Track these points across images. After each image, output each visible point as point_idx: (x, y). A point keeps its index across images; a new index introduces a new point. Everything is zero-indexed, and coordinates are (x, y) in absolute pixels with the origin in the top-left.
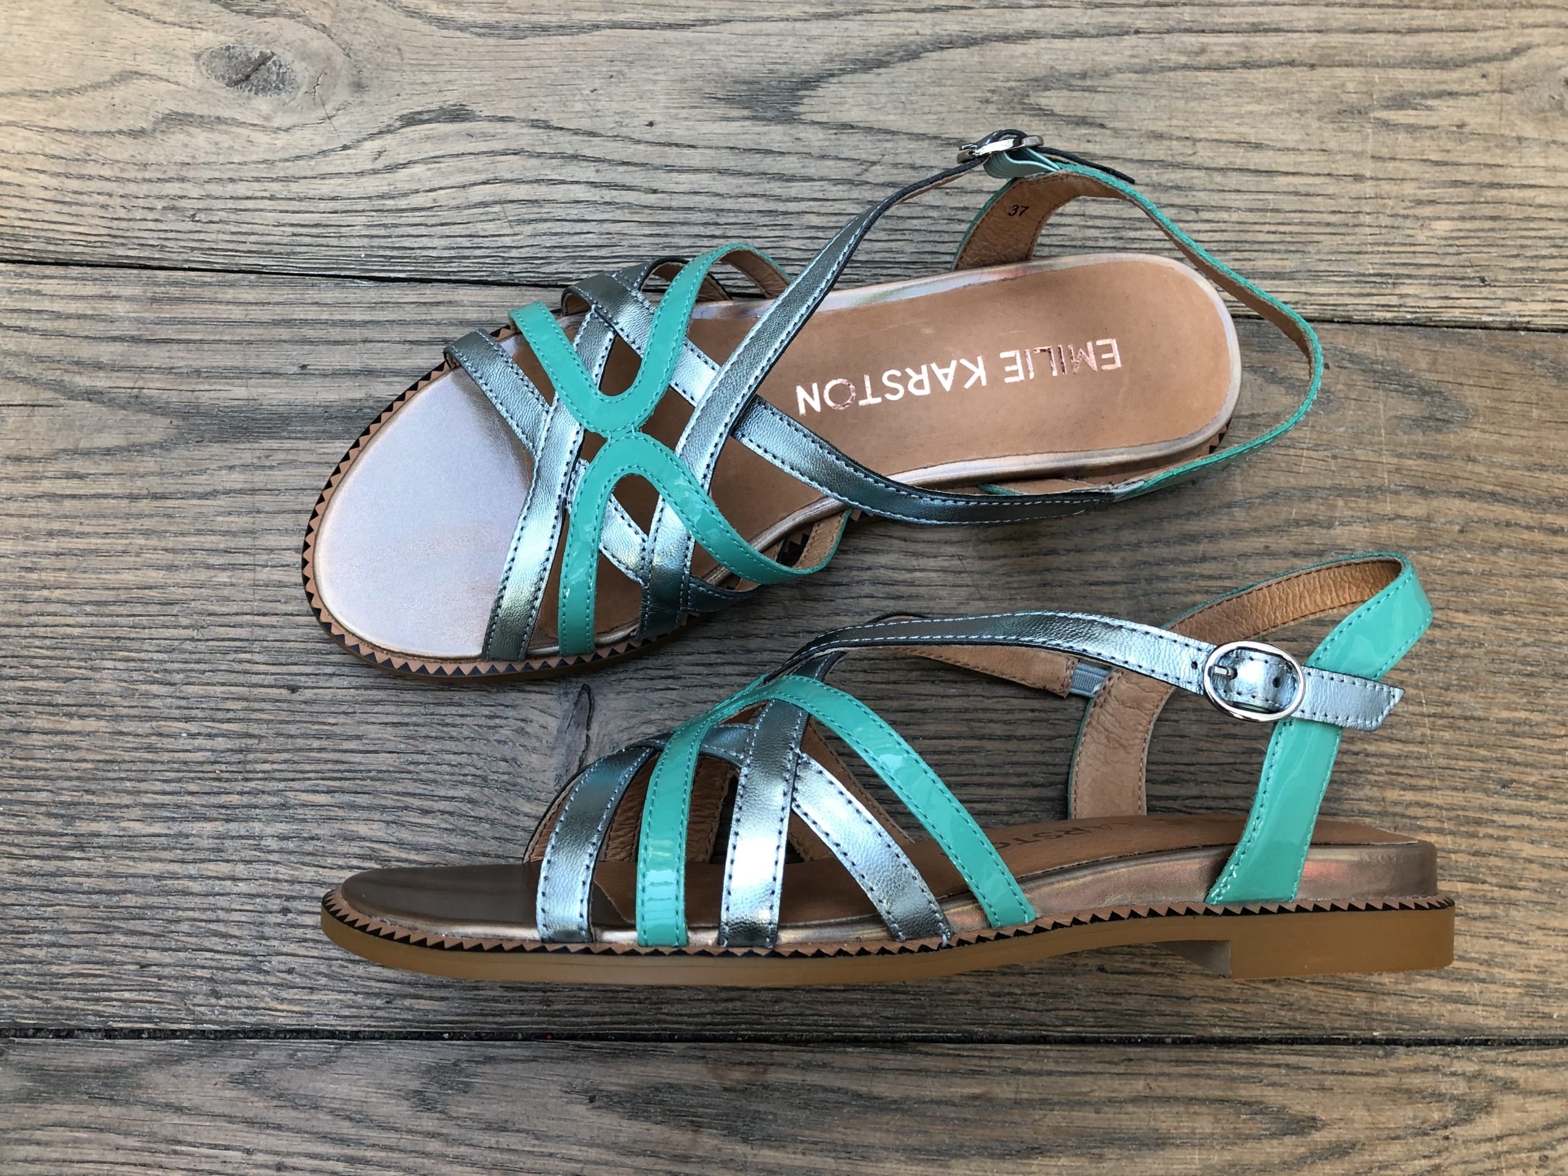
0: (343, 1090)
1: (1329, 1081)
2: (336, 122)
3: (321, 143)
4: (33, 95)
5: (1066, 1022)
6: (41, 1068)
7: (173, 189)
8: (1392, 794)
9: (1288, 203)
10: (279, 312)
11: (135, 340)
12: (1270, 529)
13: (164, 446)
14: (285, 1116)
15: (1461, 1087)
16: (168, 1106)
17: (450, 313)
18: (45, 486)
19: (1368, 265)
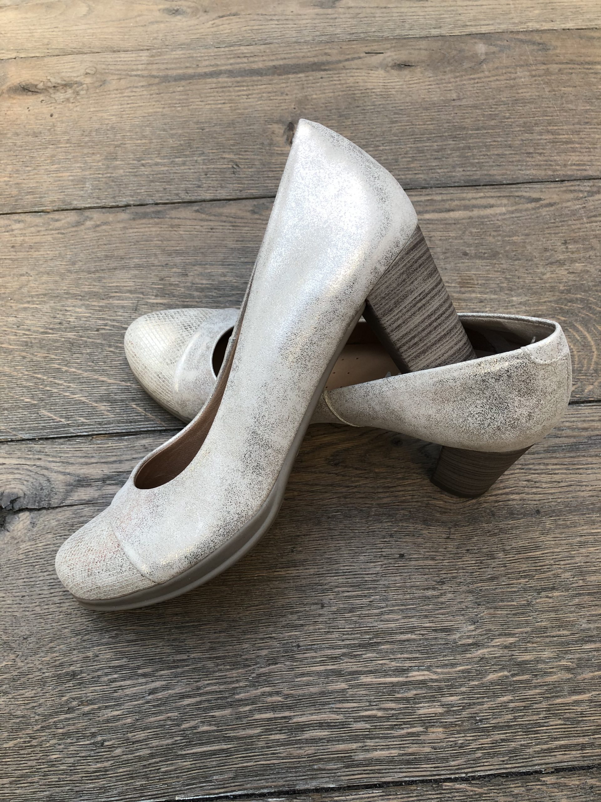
0: (229, 211)
1: (544, 190)
2: (201, 18)
3: (196, 22)
4: (113, 21)
5: (455, 182)
6: (136, 213)
7: (155, 35)
8: (550, 128)
9: (488, 11)
10: (189, 55)
11: (148, 64)
12: (497, 75)
13: (158, 84)
14: (212, 218)
15: (588, 189)
16: (175, 218)
17: (239, 51)
18: (125, 94)
19: (516, 21)
